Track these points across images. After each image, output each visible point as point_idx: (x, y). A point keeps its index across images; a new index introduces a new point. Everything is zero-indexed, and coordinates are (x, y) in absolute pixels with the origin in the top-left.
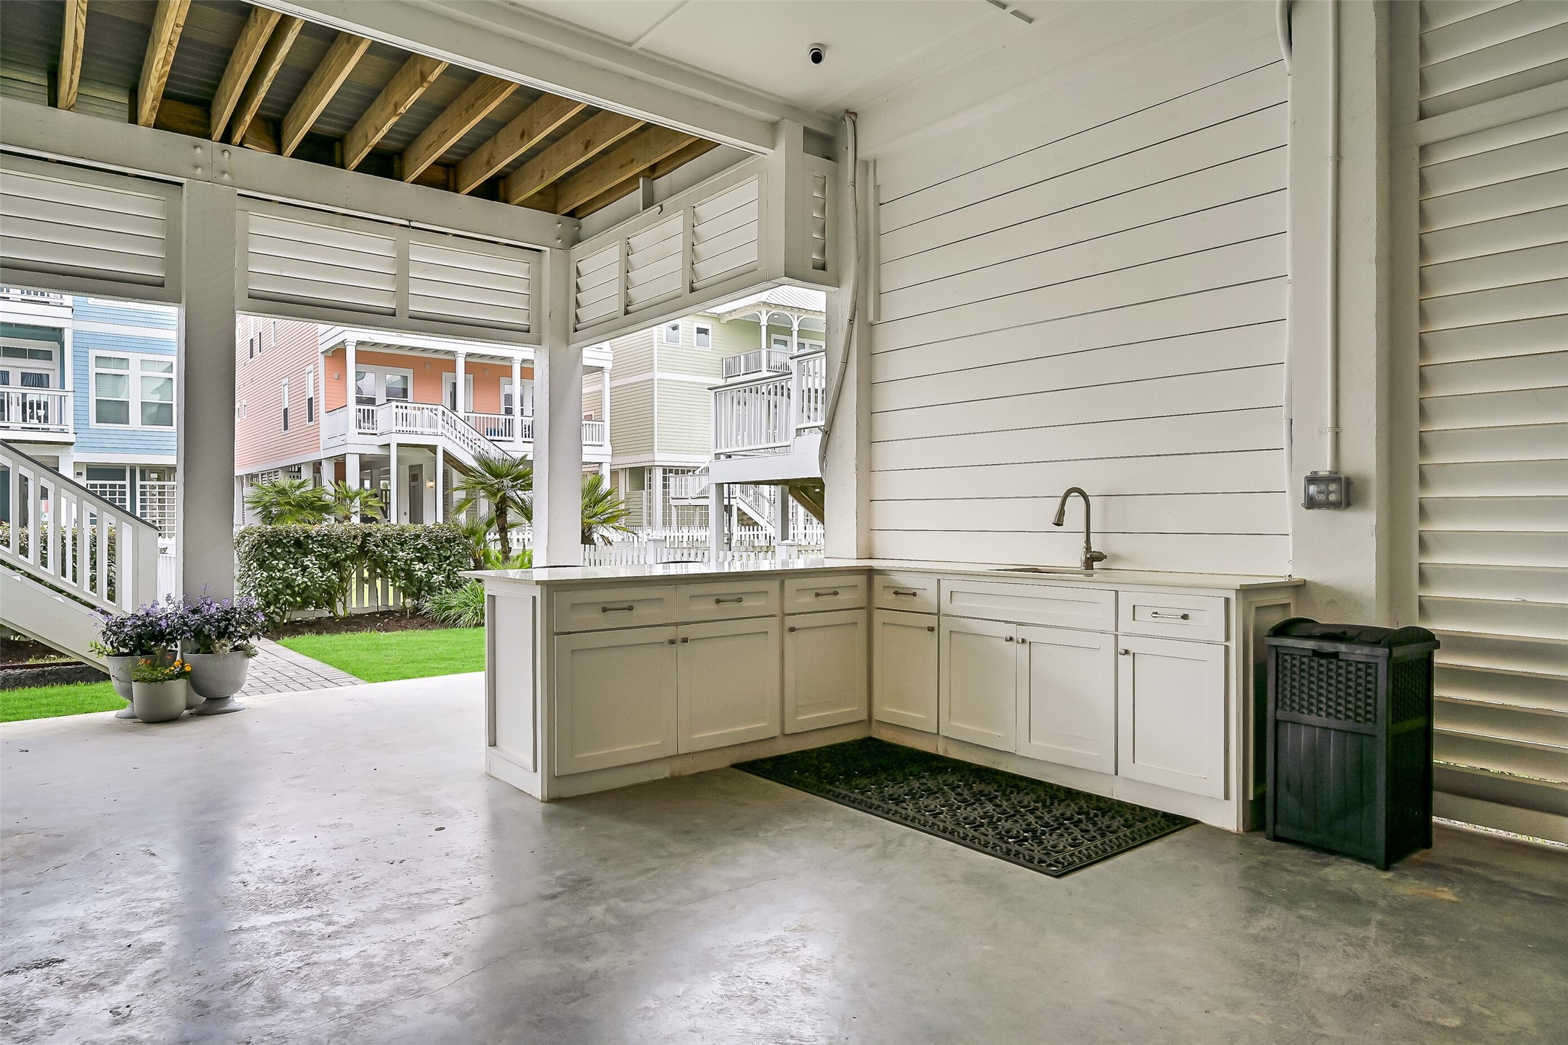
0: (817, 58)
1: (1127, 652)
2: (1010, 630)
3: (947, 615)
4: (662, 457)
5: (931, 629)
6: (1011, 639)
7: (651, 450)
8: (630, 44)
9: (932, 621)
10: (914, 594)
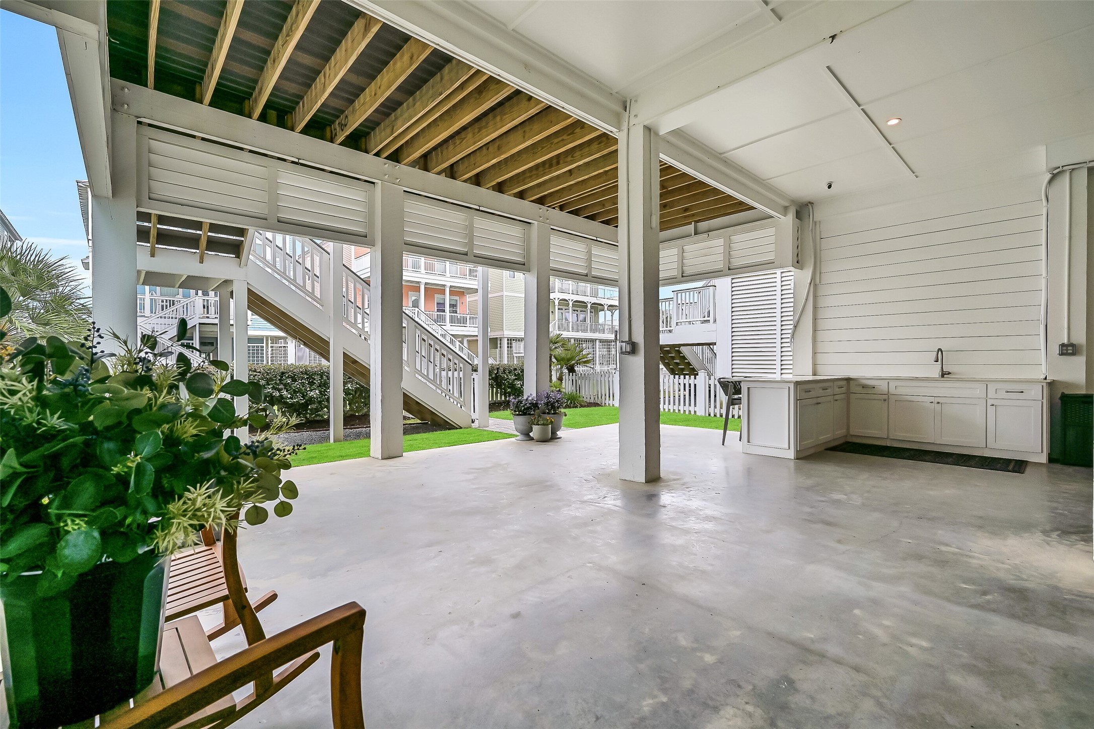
0: (830, 187)
1: (993, 405)
2: (932, 399)
3: (891, 395)
4: (508, 333)
5: (885, 400)
6: (932, 402)
7: (502, 330)
8: (764, 180)
9: (885, 397)
10: (874, 387)
